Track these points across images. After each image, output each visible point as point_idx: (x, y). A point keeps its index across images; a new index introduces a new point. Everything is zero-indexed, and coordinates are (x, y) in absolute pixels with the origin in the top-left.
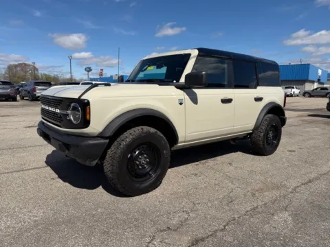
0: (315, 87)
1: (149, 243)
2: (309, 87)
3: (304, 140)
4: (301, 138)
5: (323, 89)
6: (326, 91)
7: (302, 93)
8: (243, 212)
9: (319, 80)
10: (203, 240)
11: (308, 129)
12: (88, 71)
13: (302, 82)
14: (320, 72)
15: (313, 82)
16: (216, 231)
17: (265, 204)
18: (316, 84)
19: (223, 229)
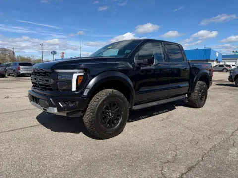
0: (215, 65)
1: (161, 170)
3: (222, 101)
4: (220, 100)
5: (220, 66)
6: (223, 68)
8: (208, 149)
10: (193, 167)
11: (221, 94)
12: (53, 54)
13: (206, 61)
14: (217, 54)
15: (213, 61)
16: (199, 161)
17: (219, 144)
18: (215, 62)
19: (202, 160)
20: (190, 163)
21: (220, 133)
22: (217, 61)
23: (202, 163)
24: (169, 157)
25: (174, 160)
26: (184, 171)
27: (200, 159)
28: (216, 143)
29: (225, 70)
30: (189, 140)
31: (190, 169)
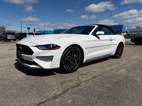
1: (78, 78)
6: (129, 36)
8: (108, 70)
10: (97, 76)
18: (125, 33)
21: (118, 63)
25: (87, 74)
26: (90, 78)
28: (113, 68)
30: (99, 66)
31: (94, 77)
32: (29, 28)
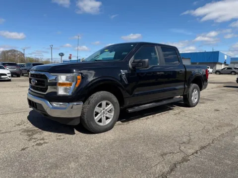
0: (223, 68)
1: (179, 148)
2: (219, 67)
5: (228, 68)
6: (231, 70)
7: (214, 72)
8: (218, 136)
9: (225, 62)
10: (205, 147)
11: (229, 95)
12: (62, 56)
13: (214, 63)
14: (226, 57)
15: (221, 64)
16: (209, 143)
17: (227, 133)
18: (223, 65)
19: (213, 143)
20: (203, 144)
21: (228, 125)
22: (225, 63)
23: (212, 144)
24: (185, 140)
25: (189, 142)
26: (197, 149)
27: (211, 142)
28: (224, 132)
29: (233, 73)
30: (201, 129)
31: (203, 148)
32: (62, 55)
